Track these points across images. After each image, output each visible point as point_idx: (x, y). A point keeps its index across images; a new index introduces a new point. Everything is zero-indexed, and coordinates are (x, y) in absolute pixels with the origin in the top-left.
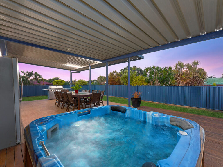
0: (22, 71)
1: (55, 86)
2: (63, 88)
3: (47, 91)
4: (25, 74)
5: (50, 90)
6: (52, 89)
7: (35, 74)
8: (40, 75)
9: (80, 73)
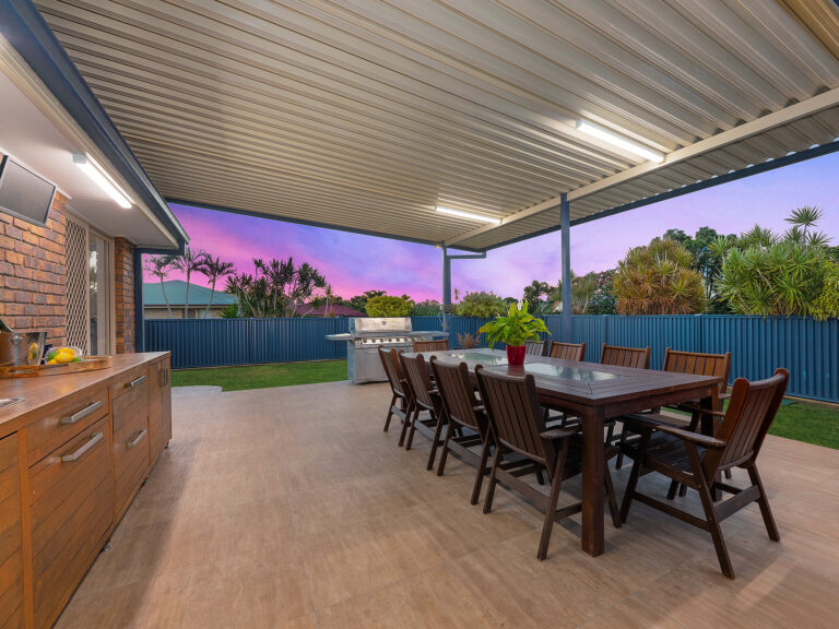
0: (256, 262)
1: (378, 320)
2: (415, 328)
3: (343, 343)
4: (265, 273)
5: (357, 339)
6: (365, 335)
7: (300, 272)
8: (321, 273)
9: (484, 256)
